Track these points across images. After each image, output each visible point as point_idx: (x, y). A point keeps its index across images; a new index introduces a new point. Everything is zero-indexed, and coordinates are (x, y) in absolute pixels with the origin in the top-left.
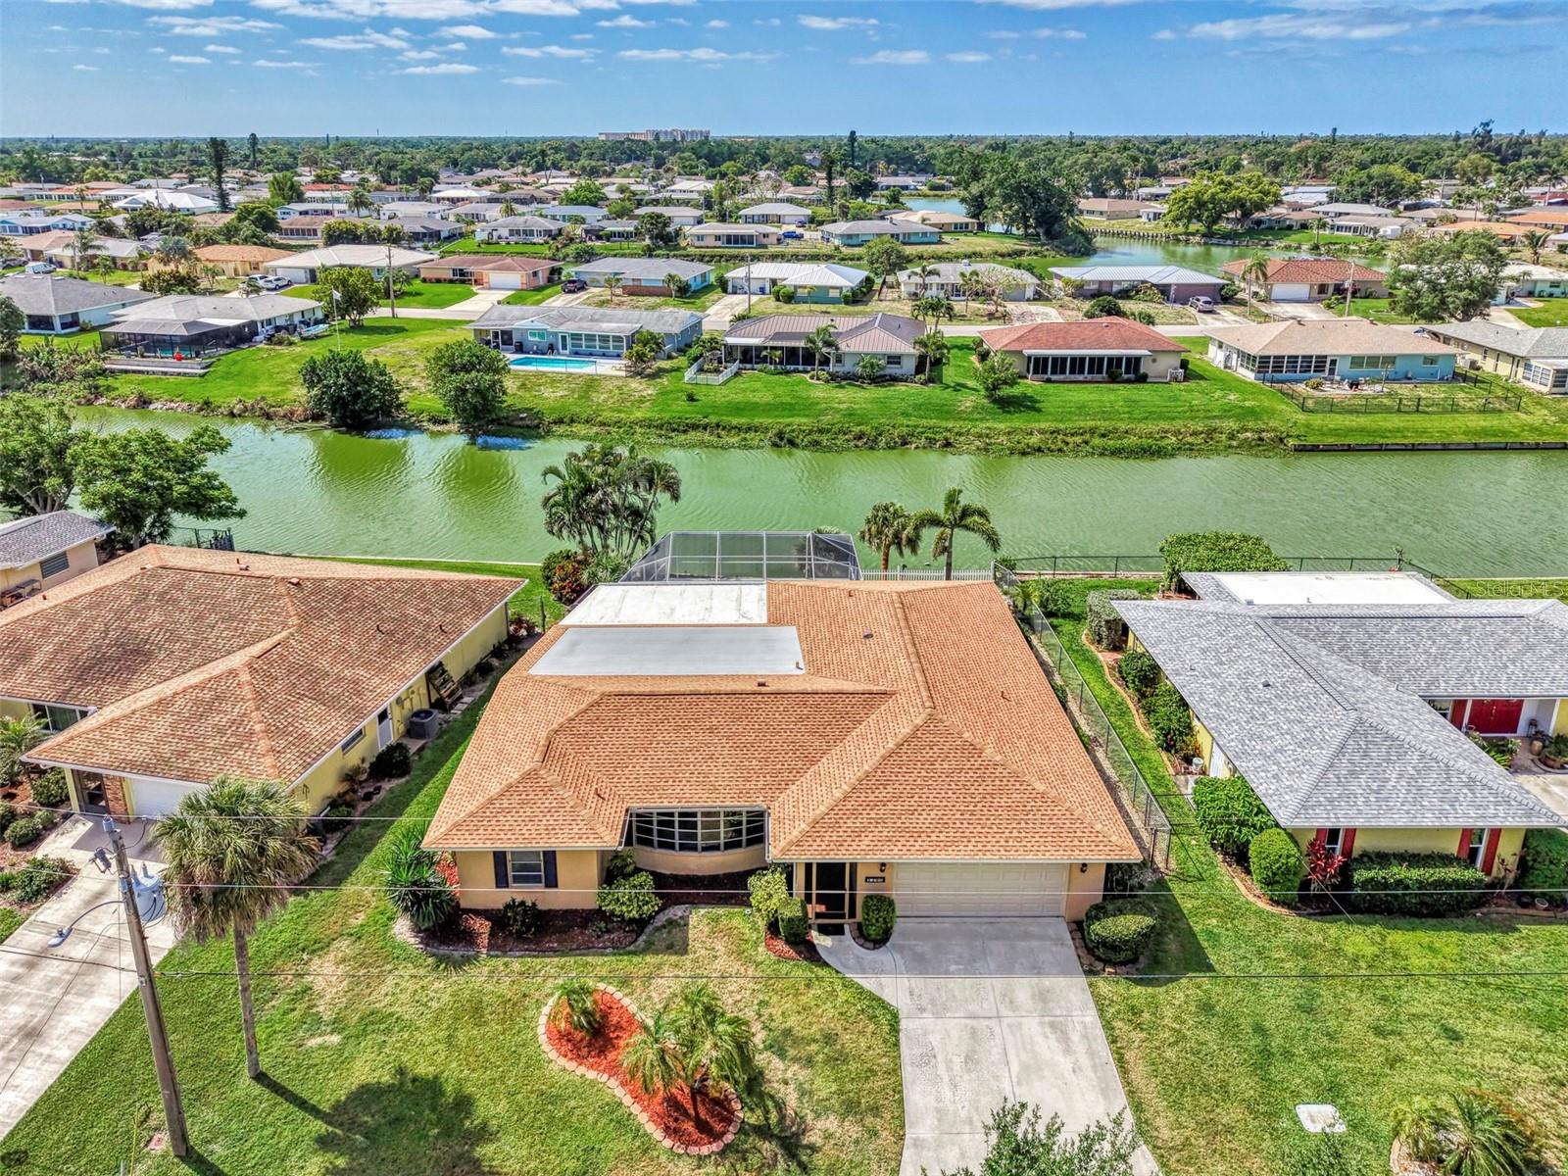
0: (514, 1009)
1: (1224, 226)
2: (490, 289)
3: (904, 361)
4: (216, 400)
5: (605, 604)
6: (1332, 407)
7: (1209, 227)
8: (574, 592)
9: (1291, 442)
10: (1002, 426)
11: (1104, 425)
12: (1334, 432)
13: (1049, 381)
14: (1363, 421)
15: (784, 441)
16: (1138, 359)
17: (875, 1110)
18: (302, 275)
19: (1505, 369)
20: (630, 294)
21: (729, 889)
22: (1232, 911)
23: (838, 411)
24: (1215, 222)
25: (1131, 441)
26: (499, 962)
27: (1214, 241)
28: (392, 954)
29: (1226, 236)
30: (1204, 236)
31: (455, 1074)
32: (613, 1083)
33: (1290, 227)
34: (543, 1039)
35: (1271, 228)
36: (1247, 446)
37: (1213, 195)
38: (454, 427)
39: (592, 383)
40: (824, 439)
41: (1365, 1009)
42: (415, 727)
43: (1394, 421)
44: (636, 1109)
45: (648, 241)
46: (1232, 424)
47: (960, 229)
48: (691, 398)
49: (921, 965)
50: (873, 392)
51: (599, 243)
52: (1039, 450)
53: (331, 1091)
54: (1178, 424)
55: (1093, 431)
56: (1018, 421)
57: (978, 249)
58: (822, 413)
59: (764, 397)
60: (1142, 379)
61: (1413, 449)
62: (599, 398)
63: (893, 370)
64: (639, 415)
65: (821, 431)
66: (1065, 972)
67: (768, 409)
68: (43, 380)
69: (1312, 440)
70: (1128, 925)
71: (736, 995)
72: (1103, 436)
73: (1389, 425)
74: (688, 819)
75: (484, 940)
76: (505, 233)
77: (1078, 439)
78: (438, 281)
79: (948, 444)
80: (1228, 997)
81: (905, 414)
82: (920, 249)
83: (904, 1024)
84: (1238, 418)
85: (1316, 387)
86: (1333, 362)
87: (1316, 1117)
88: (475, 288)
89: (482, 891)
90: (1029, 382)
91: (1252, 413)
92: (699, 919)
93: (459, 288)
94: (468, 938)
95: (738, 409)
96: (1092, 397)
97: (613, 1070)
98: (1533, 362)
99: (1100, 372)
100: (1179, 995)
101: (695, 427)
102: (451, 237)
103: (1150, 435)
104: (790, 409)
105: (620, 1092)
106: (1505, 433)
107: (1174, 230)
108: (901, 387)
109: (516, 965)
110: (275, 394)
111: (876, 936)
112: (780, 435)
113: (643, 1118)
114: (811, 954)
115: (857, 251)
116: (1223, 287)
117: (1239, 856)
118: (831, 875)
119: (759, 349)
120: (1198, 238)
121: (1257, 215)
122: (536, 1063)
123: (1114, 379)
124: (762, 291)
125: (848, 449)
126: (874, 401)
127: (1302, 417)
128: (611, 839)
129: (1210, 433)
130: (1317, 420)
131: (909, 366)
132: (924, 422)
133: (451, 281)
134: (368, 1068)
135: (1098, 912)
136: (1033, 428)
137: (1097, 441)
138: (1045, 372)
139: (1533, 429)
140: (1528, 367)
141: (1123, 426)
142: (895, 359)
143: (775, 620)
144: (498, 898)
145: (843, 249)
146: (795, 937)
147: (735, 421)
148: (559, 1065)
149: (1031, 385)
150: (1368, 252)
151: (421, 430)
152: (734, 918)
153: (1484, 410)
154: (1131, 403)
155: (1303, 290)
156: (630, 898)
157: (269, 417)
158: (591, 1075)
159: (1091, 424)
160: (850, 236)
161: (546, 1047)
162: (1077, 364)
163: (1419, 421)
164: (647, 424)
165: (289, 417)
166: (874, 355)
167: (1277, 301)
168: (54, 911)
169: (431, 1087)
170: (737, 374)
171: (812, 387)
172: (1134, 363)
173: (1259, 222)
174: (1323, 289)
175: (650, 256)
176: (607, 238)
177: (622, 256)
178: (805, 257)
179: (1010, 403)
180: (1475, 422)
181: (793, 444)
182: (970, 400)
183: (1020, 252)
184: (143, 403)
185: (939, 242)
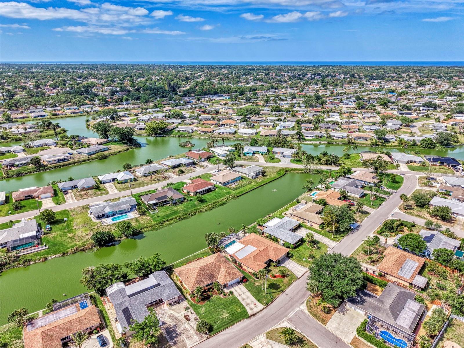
2: (41, 199)
5: (230, 251)
9: (236, 196)
12: (238, 193)
13: (203, 195)
14: (239, 190)
15: (180, 219)
16: (210, 188)
17: (289, 271)
20: (83, 191)
21: (269, 266)
25: (221, 202)
27: (158, 136)
29: (160, 134)
34: (273, 279)
35: (167, 131)
36: (232, 198)
39: (136, 220)
40: (185, 216)
43: (242, 189)
45: (32, 166)
46: (228, 196)
47: (105, 143)
48: (158, 217)
49: (283, 263)
50: (182, 205)
52: (212, 208)
53: (267, 287)
54: (223, 197)
57: (119, 150)
58: (180, 212)
59: (168, 212)
60: (212, 191)
61: (247, 193)
62: (142, 222)
64: (153, 223)
66: (289, 259)
67: (172, 214)
69: (238, 195)
70: (291, 255)
72: (217, 203)
74: (267, 262)
77: (215, 204)
78: (22, 200)
79: (201, 211)
82: (107, 152)
83: (286, 267)
85: (231, 186)
86: (230, 181)
88: (36, 199)
91: (228, 193)
93: (31, 201)
95: (168, 216)
96: (210, 196)
98: (249, 175)
99: (206, 191)
101: (164, 222)
104: (174, 213)
106: (252, 187)
108: (185, 203)
111: (279, 263)
113: (281, 278)
116: (194, 162)
117: (289, 247)
119: (157, 203)
120: (154, 135)
124: (110, 182)
125: (190, 217)
127: (234, 191)
128: (264, 265)
129: (227, 198)
132: (195, 209)
134: (267, 285)
135: (288, 255)
136: (209, 204)
141: (217, 200)
143: (246, 245)
146: (276, 266)
147: (170, 218)
151: (120, 241)
152: (271, 267)
153: (249, 184)
154: (215, 195)
157: (83, 250)
160: (89, 153)
162: (203, 191)
163: (244, 188)
164: (157, 224)
165: (89, 249)
166: (178, 199)
167: (201, 162)
168: (235, 293)
169: (271, 284)
170: (157, 208)
171: (171, 207)
174: (206, 158)
175: (40, 170)
176: (17, 166)
177: (31, 172)
178: (82, 161)
179: (202, 201)
180: (249, 186)
181: (182, 219)
182: (197, 203)
183: (128, 149)
184: (46, 259)
185: (108, 149)
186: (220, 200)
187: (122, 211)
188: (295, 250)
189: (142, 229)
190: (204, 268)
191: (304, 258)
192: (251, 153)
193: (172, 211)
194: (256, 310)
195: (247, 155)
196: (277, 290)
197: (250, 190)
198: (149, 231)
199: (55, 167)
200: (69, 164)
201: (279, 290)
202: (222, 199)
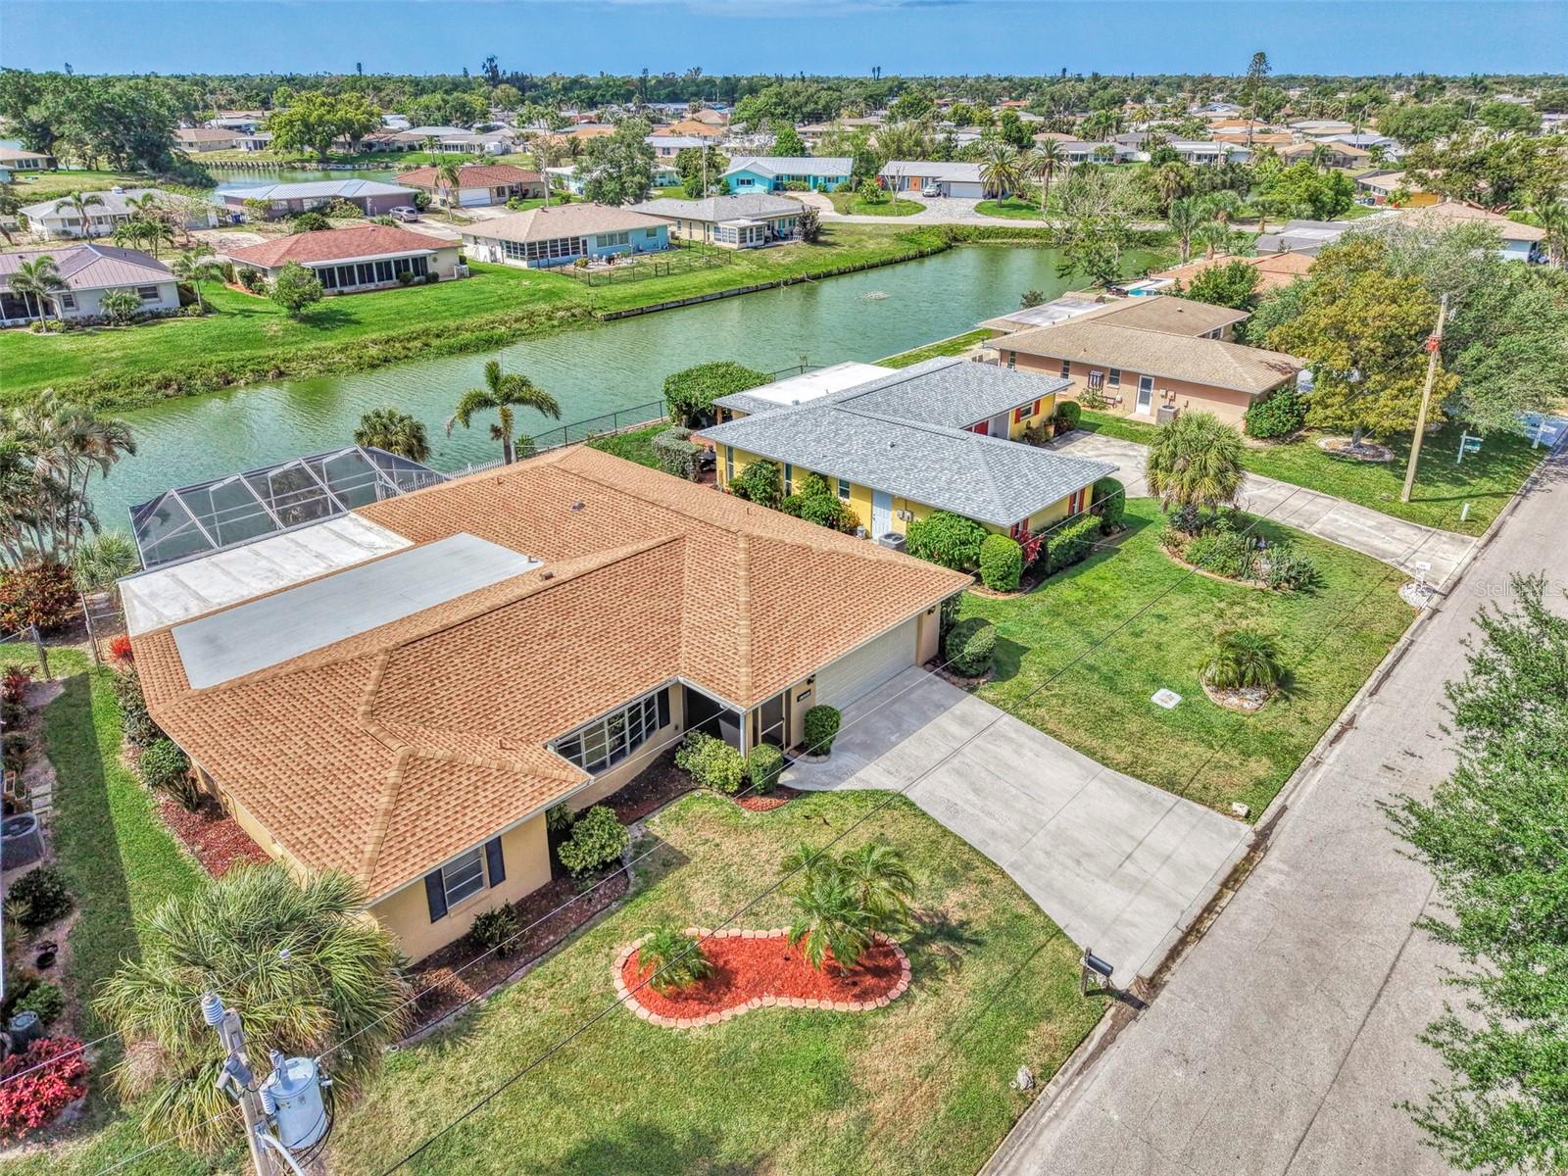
1: (334, 151)
3: (164, 292)
5: (159, 596)
6: (607, 280)
7: (323, 152)
9: (599, 314)
10: (330, 344)
12: (623, 300)
14: (638, 287)
16: (424, 259)
17: (968, 866)
19: (698, 235)
23: (112, 361)
24: (329, 145)
26: (511, 993)
27: (332, 166)
30: (320, 161)
31: (607, 1120)
32: (769, 1000)
33: (400, 149)
34: (654, 1019)
36: (566, 323)
37: (320, 117)
41: (1116, 627)
43: (658, 285)
44: (812, 1004)
46: (543, 307)
47: (28, 166)
50: (135, 338)
52: (386, 360)
54: (499, 314)
55: (426, 332)
56: (342, 337)
58: (90, 367)
60: (433, 279)
61: (686, 304)
63: (150, 305)
65: (106, 388)
66: (958, 700)
69: (613, 309)
72: (438, 336)
73: (658, 288)
75: (462, 987)
77: (418, 344)
79: (281, 373)
80: (1056, 659)
81: (208, 352)
83: (912, 796)
84: (543, 300)
86: (585, 243)
91: (552, 294)
92: (659, 828)
97: (756, 989)
98: (720, 225)
99: (390, 277)
100: (1030, 674)
103: (480, 328)
105: (784, 1002)
107: (290, 157)
108: (174, 324)
109: (535, 983)
111: (819, 749)
113: (827, 1005)
114: (792, 793)
116: (416, 196)
120: (314, 165)
121: (366, 138)
122: (675, 1046)
123: (406, 282)
125: (156, 402)
126: (155, 341)
128: (553, 787)
129: (530, 317)
130: (606, 291)
131: (169, 297)
132: (237, 354)
136: (364, 340)
137: (435, 342)
138: (334, 285)
139: (747, 276)
140: (717, 229)
141: (452, 324)
142: (147, 292)
144: (451, 927)
146: (756, 787)
148: (700, 1027)
149: (329, 302)
152: (692, 807)
153: (709, 267)
154: (445, 301)
155: (483, 193)
156: (596, 841)
158: (741, 1010)
159: (420, 327)
161: (666, 1024)
162: (365, 272)
163: (677, 282)
166: (121, 289)
172: (420, 263)
173: (370, 145)
174: (501, 192)
179: (321, 320)
182: (274, 326)
186: (472, 322)
188: (1035, 602)
191: (1156, 682)
197: (711, 292)
202: (489, 317)
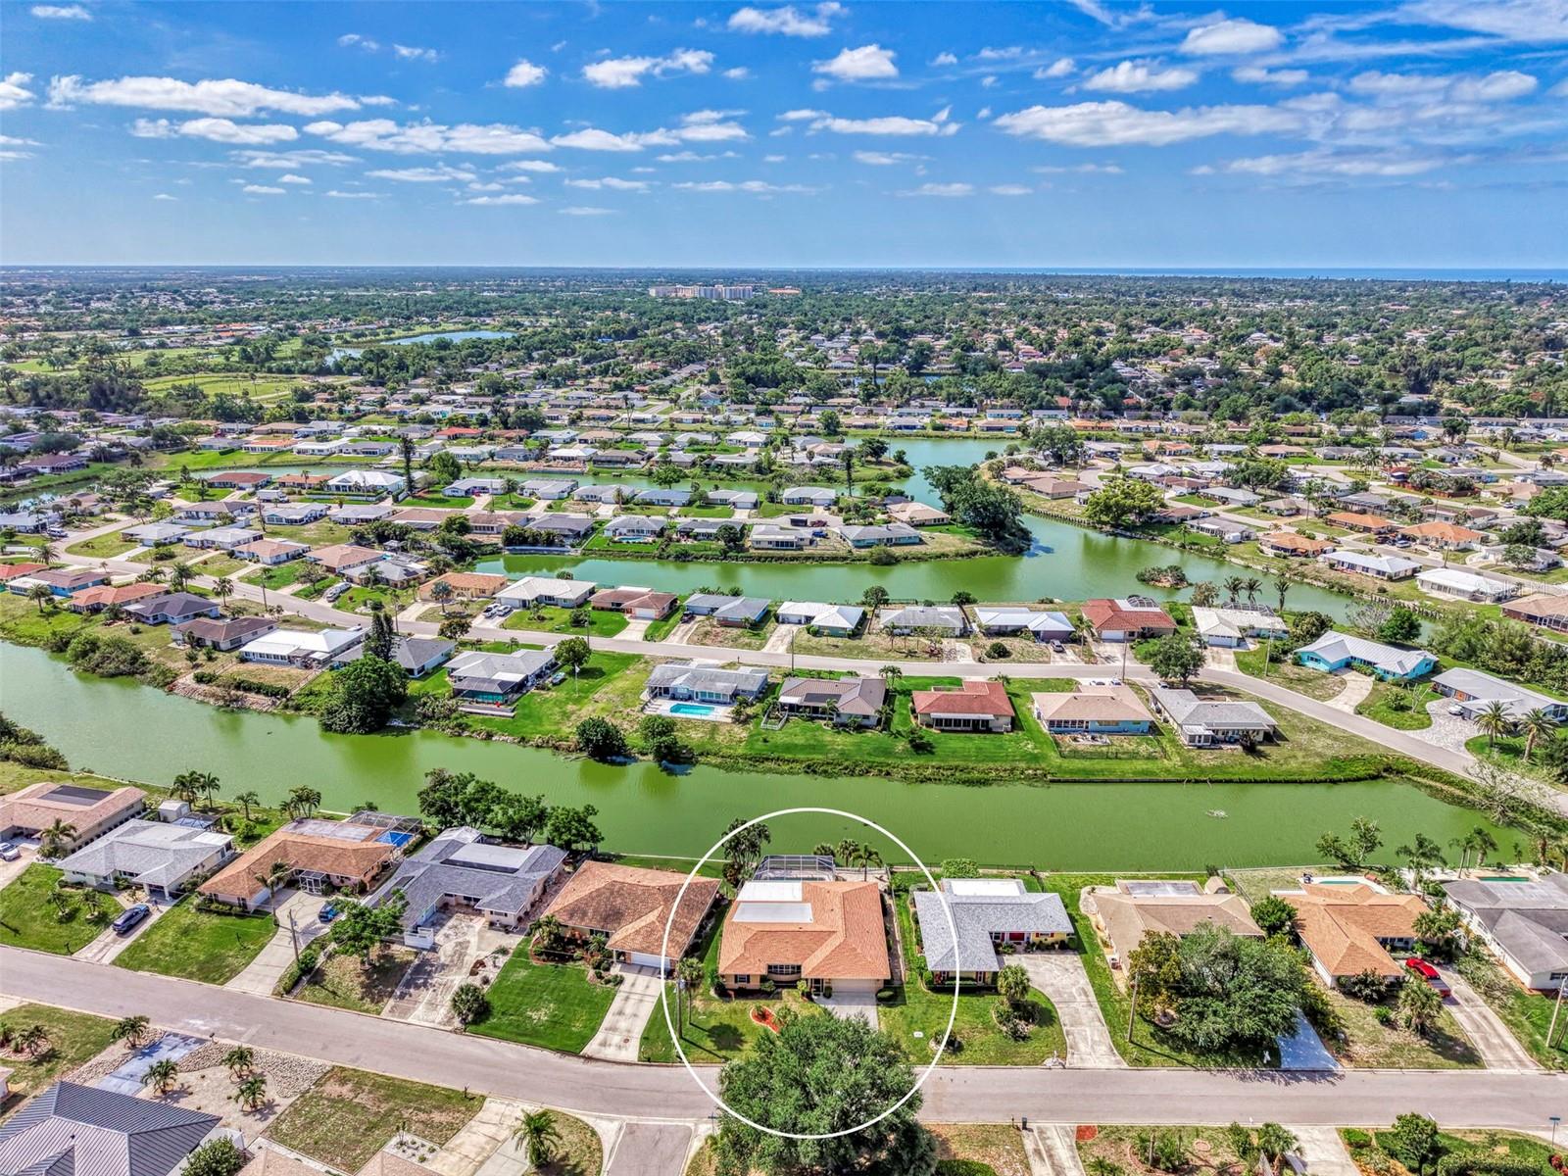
0: (744, 1011)
2: (636, 618)
3: (871, 718)
4: (528, 737)
5: (751, 891)
6: (1075, 754)
8: (737, 884)
9: (1049, 777)
10: (914, 763)
11: (962, 764)
12: (1071, 772)
13: (943, 731)
14: (1087, 764)
15: (811, 770)
18: (517, 604)
20: (722, 625)
21: (792, 985)
22: (918, 991)
23: (837, 750)
25: (976, 775)
26: (738, 1001)
27: (1118, 531)
28: (711, 999)
29: (1127, 529)
31: (733, 1024)
32: (768, 1026)
34: (751, 1017)
35: (1160, 522)
36: (1028, 778)
38: (651, 757)
39: (715, 727)
40: (829, 768)
41: (938, 1013)
42: (698, 935)
43: (1103, 764)
45: (722, 543)
46: (1023, 765)
47: (938, 523)
48: (765, 741)
49: (838, 1003)
50: (855, 738)
51: (690, 542)
52: (930, 779)
53: (708, 1026)
54: (998, 765)
55: (956, 768)
56: (922, 760)
57: (946, 550)
58: (829, 752)
59: (800, 740)
60: (989, 731)
61: (1105, 782)
62: (719, 738)
63: (865, 723)
64: (740, 751)
65: (828, 764)
66: (872, 1004)
67: (803, 748)
68: (430, 718)
69: (1058, 777)
70: (887, 994)
71: (795, 1007)
72: (961, 771)
73: (1098, 767)
74: (781, 967)
75: (734, 996)
76: (624, 531)
77: (949, 773)
78: (603, 609)
79: (888, 774)
80: (908, 1011)
81: (869, 754)
82: (907, 549)
84: (1028, 761)
85: (1075, 740)
86: (1089, 724)
87: (918, 1034)
88: (627, 616)
89: (731, 984)
90: (933, 730)
91: (1035, 758)
92: (785, 992)
93: (616, 616)
94: (730, 996)
95: (789, 748)
96: (961, 745)
97: (768, 1023)
98: (1184, 727)
99: (969, 726)
100: (896, 1010)
101: (767, 759)
102: (586, 535)
103: (983, 772)
104: (813, 748)
106: (1153, 773)
108: (869, 734)
109: (742, 1002)
110: (556, 732)
111: (828, 996)
112: (809, 767)
114: (812, 1000)
115: (864, 552)
116: (1071, 633)
117: (921, 975)
118: (817, 981)
119: (799, 707)
120: (1108, 527)
123: (976, 730)
124: (800, 623)
125: (840, 776)
127: (1059, 761)
128: (764, 972)
129: (1012, 770)
130: (1067, 764)
131: (873, 721)
132: (877, 760)
133: (611, 610)
134: (713, 1023)
135: (880, 991)
136: (929, 764)
137: (958, 774)
138: (941, 725)
139: (1168, 771)
140: (1182, 729)
141: (971, 765)
142: (866, 717)
143: (805, 900)
144: (736, 986)
145: (854, 550)
146: (808, 996)
147: (788, 756)
148: (756, 1023)
150: (1215, 554)
151: (636, 760)
152: (794, 992)
153: (1150, 758)
154: (980, 747)
155: (1119, 634)
156: (768, 986)
157: (557, 748)
158: (763, 1024)
159: (957, 763)
161: (752, 1019)
162: (957, 722)
163: (1114, 765)
164: (744, 757)
165: (568, 750)
166: (856, 716)
167: (1105, 640)
168: (624, 987)
169: (728, 1027)
170: (787, 720)
171: (824, 730)
172: (986, 722)
173: (1151, 518)
174: (1132, 634)
175: (725, 558)
176: (695, 537)
177: (707, 558)
178: (828, 559)
179: (920, 747)
180: (1140, 765)
181: (815, 772)
182: (901, 745)
183: (974, 553)
184: (489, 736)
185: (921, 542)
186: (982, 766)
187: (711, 694)
188: (932, 995)
189: (702, 754)
190: (621, 889)
191: (922, 1030)
192: (1326, 662)
193: (812, 742)
194: (610, 1053)
195: (1310, 664)
196: (719, 1049)
197: (1130, 776)
198: (715, 766)
199: (759, 559)
200: (793, 559)
201: (723, 1053)
202: (991, 765)
